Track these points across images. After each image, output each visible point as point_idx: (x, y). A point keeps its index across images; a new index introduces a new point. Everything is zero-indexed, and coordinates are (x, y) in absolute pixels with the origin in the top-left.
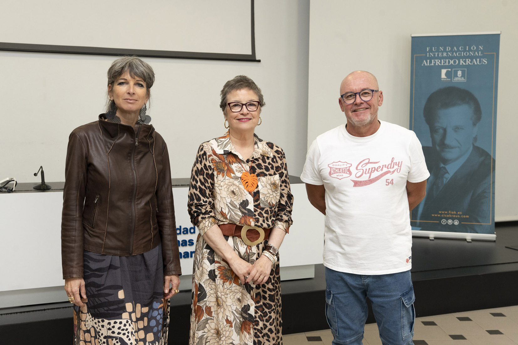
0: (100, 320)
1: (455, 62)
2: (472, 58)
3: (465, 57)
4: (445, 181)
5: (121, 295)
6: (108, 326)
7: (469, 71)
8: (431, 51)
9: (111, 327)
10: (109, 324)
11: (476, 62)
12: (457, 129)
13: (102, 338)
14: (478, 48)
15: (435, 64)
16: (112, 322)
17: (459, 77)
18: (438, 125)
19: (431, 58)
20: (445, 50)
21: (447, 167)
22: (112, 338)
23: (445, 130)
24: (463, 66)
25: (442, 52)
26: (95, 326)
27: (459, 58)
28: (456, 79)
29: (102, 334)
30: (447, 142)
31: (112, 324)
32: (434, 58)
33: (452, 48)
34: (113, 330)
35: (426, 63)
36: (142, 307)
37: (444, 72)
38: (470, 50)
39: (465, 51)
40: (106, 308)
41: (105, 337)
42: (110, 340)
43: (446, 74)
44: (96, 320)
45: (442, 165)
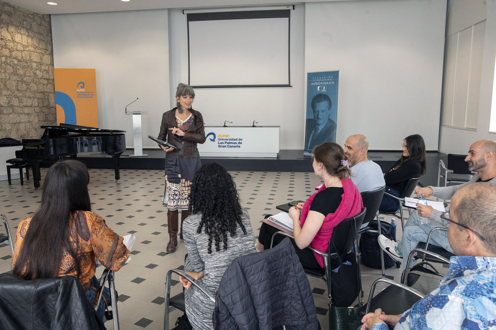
0: (172, 184)
1: (322, 83)
2: (328, 81)
3: (326, 81)
4: (318, 133)
5: (180, 176)
6: (176, 186)
7: (328, 87)
8: (314, 79)
9: (176, 187)
10: (176, 185)
11: (330, 83)
12: (323, 111)
13: (172, 190)
14: (331, 77)
15: (315, 84)
16: (177, 185)
17: (324, 90)
18: (316, 109)
19: (314, 82)
20: (319, 78)
21: (319, 127)
22: (177, 191)
23: (318, 112)
24: (325, 85)
25: (318, 79)
26: (170, 186)
27: (324, 82)
28: (323, 91)
29: (173, 189)
30: (319, 116)
31: (177, 186)
32: (315, 82)
33: (322, 77)
34: (177, 188)
35: (312, 84)
36: (190, 182)
37: (319, 87)
38: (328, 78)
39: (326, 78)
40: (175, 180)
41: (174, 190)
42: (176, 192)
43: (319, 89)
44: (170, 184)
45: (317, 126)
